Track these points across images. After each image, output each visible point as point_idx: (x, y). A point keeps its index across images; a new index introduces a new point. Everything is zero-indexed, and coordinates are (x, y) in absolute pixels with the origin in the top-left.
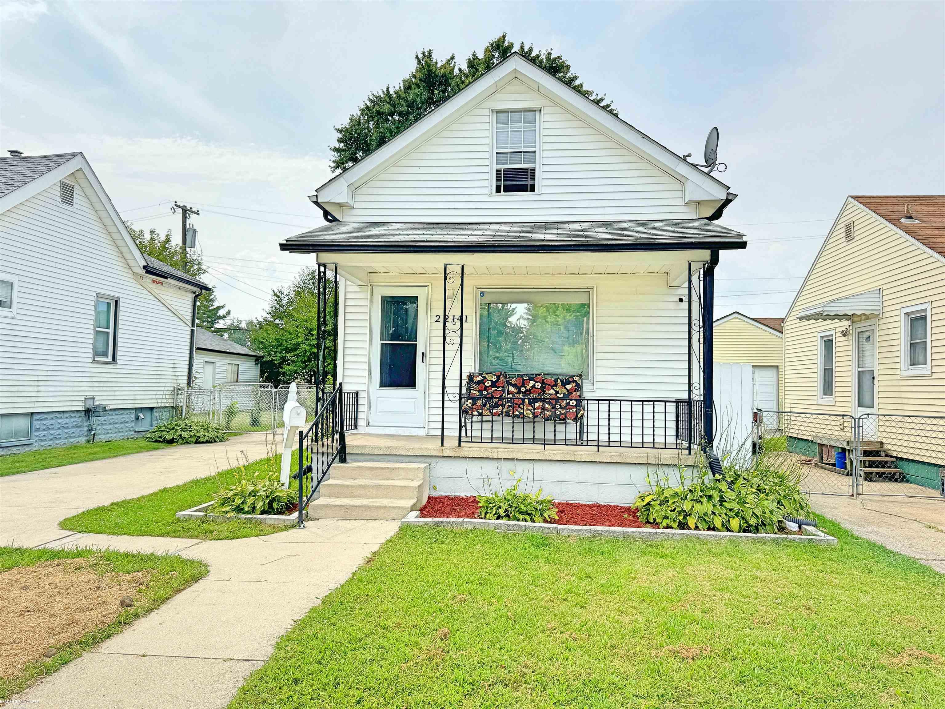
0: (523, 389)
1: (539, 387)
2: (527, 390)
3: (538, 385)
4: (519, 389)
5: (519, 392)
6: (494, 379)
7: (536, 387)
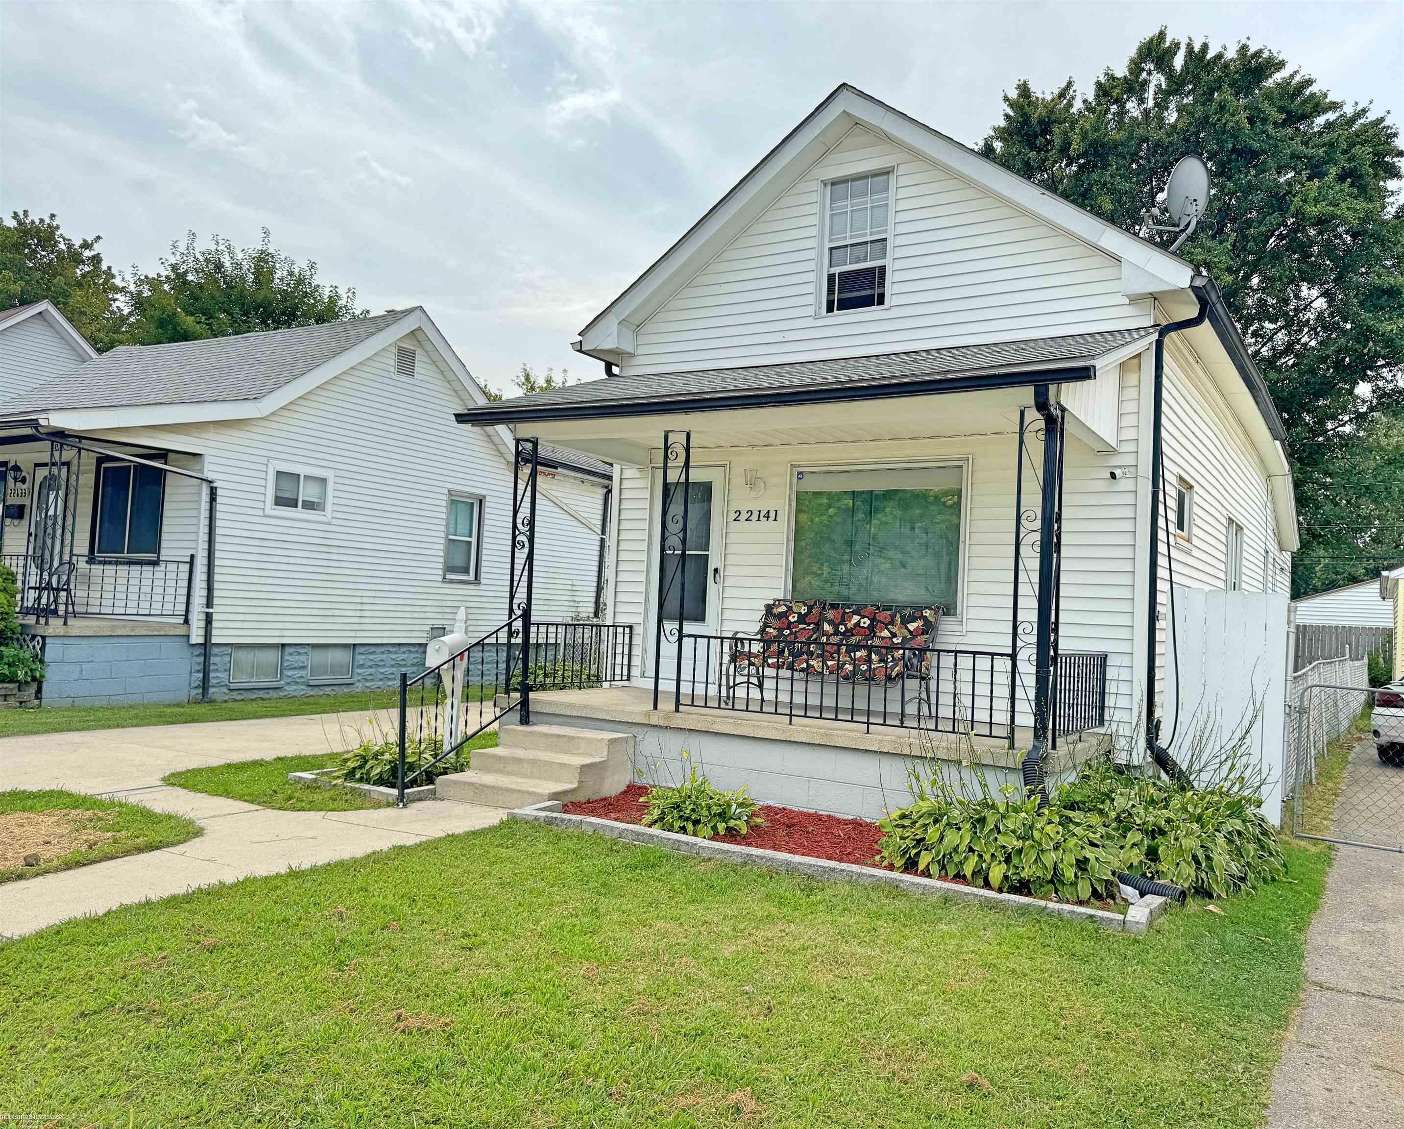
0: (842, 628)
1: (866, 626)
2: (847, 630)
3: (866, 622)
4: (836, 626)
5: (837, 633)
6: (804, 610)
7: (862, 625)
